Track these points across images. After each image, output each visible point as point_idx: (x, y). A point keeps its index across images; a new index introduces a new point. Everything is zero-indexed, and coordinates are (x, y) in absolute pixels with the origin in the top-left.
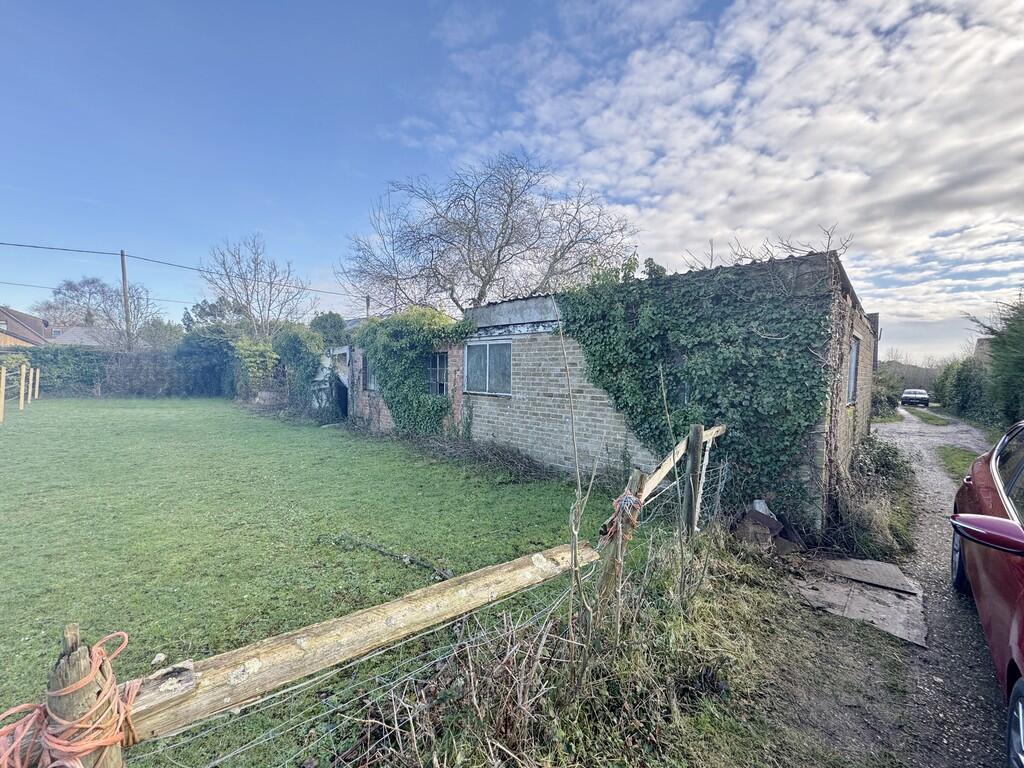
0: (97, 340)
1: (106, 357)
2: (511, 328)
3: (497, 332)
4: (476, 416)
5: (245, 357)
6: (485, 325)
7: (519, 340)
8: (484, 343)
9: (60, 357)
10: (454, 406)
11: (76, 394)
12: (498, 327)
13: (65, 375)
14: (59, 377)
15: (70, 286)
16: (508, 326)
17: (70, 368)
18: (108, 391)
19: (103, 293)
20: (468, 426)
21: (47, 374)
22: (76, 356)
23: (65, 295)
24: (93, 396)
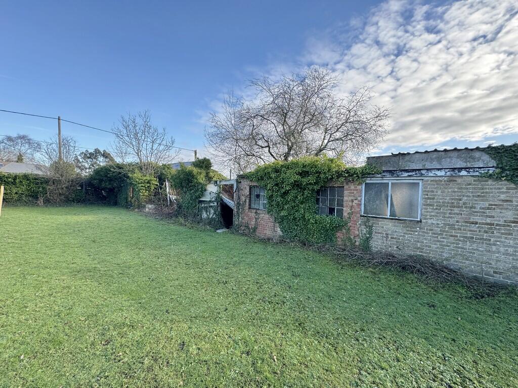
0: (41, 170)
1: (46, 181)
2: (423, 172)
3: (406, 174)
4: (376, 232)
5: (139, 184)
6: (391, 169)
7: (431, 181)
8: (387, 181)
9: (17, 181)
10: (349, 224)
11: (26, 204)
12: (407, 171)
13: (20, 192)
14: (16, 193)
15: (10, 139)
16: (420, 170)
17: (24, 188)
18: (48, 202)
19: (30, 143)
20: (367, 240)
21: (9, 191)
22: (28, 180)
23: (6, 144)
24: (38, 205)
